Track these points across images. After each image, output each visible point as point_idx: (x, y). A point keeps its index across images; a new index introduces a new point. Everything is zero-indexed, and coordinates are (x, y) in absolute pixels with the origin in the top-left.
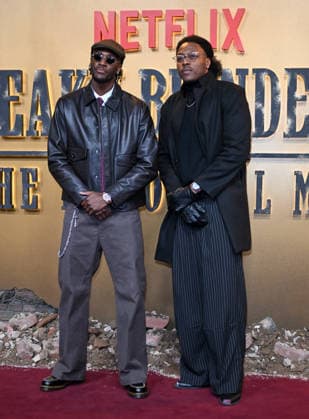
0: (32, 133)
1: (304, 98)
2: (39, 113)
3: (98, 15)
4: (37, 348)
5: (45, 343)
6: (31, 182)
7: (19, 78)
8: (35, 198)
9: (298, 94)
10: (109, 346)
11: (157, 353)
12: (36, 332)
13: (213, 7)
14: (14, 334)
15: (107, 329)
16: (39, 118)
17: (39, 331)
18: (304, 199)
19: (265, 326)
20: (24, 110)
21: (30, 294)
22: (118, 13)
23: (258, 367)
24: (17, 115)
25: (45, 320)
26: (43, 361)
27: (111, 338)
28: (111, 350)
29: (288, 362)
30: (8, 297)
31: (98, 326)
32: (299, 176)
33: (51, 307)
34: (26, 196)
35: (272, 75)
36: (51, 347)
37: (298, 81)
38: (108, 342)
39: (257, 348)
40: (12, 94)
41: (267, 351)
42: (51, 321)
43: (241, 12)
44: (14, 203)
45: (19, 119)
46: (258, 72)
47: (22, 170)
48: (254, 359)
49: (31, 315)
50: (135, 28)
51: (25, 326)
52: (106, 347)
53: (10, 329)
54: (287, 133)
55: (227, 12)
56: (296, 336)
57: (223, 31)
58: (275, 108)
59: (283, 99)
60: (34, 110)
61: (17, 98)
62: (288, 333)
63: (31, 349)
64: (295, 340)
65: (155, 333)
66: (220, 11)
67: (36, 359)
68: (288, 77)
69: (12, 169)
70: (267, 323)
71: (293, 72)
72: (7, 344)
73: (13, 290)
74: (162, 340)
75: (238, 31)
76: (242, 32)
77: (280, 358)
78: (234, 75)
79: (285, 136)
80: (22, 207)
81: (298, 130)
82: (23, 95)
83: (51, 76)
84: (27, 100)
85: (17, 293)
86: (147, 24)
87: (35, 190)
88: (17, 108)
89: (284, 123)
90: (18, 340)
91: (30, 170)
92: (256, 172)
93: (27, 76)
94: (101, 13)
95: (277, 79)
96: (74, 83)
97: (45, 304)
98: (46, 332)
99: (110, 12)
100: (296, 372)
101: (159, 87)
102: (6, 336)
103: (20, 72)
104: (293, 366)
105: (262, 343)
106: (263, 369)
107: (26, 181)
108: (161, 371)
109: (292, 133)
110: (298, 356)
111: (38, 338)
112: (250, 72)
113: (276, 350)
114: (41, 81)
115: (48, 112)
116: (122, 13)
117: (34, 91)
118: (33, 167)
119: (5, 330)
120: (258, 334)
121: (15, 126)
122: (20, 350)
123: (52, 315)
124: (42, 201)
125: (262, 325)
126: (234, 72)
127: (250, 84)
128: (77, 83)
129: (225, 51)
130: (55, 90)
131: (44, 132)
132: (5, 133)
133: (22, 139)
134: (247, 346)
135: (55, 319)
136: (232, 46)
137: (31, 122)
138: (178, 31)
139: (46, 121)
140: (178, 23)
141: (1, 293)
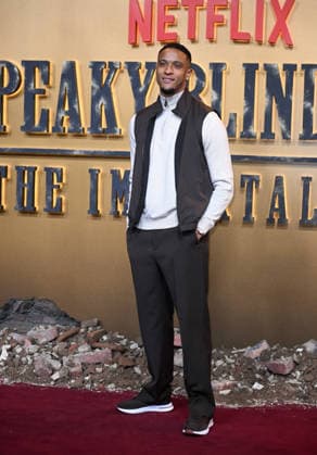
0: (59, 130)
2: (67, 108)
3: (134, 2)
4: (57, 365)
5: (65, 359)
6: (55, 183)
7: (46, 70)
8: (60, 200)
10: (135, 365)
12: (56, 347)
14: (32, 348)
15: (134, 346)
16: (67, 113)
17: (59, 346)
19: (308, 349)
20: (51, 105)
21: (51, 305)
22: (155, 1)
24: (43, 110)
25: (69, 333)
26: (62, 379)
27: (137, 356)
28: (137, 370)
30: (27, 307)
31: (124, 342)
33: (73, 319)
34: (50, 198)
36: (72, 365)
38: (134, 360)
40: (37, 87)
41: (310, 377)
42: (72, 335)
43: (291, 2)
44: (36, 205)
45: (45, 114)
46: (308, 68)
47: (46, 169)
48: (294, 385)
49: (51, 327)
50: (173, 18)
51: (44, 340)
52: (133, 367)
53: (28, 342)
55: (274, 2)
60: (61, 104)
61: (43, 92)
63: (50, 366)
67: (56, 376)
69: (36, 168)
70: (311, 346)
72: (24, 359)
73: (32, 299)
75: (287, 22)
76: (294, 25)
80: (45, 210)
82: (50, 87)
83: (81, 68)
84: (54, 94)
85: (38, 304)
86: (186, 13)
87: (59, 191)
88: (43, 101)
90: (36, 354)
91: (55, 170)
92: (303, 178)
93: (54, 67)
94: (137, 1)
96: (105, 75)
97: (66, 316)
98: (66, 348)
101: (198, 82)
102: (23, 350)
103: (47, 63)
105: (305, 368)
106: (305, 398)
107: (50, 182)
111: (58, 354)
112: (299, 67)
114: (69, 73)
115: (76, 107)
116: (160, 1)
117: (62, 83)
118: (58, 167)
119: (22, 344)
120: (300, 358)
121: (41, 121)
122: (38, 367)
123: (73, 328)
124: (67, 204)
125: (304, 348)
126: (281, 68)
127: (299, 81)
128: (108, 78)
129: (272, 44)
130: (85, 83)
131: (72, 128)
132: (29, 129)
133: (47, 135)
134: (287, 371)
135: (77, 333)
136: (279, 38)
137: (57, 117)
138: (220, 21)
139: (74, 116)
140: (220, 13)
141: (20, 302)
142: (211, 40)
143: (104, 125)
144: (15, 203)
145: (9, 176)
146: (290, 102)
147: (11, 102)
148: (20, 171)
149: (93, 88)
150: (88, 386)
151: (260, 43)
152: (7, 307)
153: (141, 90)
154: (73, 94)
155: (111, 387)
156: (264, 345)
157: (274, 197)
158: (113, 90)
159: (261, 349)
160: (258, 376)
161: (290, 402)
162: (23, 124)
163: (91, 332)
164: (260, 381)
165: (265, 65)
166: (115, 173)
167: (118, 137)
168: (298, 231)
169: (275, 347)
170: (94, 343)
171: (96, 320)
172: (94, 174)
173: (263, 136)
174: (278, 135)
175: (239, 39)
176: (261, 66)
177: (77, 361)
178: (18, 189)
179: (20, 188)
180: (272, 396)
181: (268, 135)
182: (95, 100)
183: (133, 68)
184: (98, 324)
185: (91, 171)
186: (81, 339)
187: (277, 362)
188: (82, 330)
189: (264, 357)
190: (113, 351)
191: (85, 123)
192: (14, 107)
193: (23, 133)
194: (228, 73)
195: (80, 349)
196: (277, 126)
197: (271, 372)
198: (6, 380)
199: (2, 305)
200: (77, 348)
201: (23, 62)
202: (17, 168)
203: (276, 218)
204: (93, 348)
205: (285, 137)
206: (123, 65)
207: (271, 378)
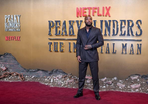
0: (62, 35)
1: (124, 27)
2: (64, 30)
3: (77, 8)
4: (62, 83)
5: (64, 82)
6: (62, 45)
8: (63, 49)
9: (123, 26)
11: (90, 85)
12: (62, 79)
13: (103, 6)
14: (57, 79)
16: (64, 31)
17: (63, 79)
18: (124, 50)
20: (61, 29)
21: (61, 71)
22: (82, 8)
23: (113, 89)
24: (59, 31)
25: (65, 76)
26: (64, 86)
29: (120, 87)
30: (56, 71)
31: (76, 78)
32: (123, 44)
33: (66, 73)
34: (61, 48)
35: (117, 22)
36: (66, 83)
37: (123, 23)
39: (113, 84)
41: (115, 85)
42: (66, 77)
43: (110, 7)
44: (58, 50)
45: (60, 31)
46: (113, 21)
47: (60, 43)
48: (112, 87)
49: (61, 75)
50: (86, 11)
51: (60, 78)
54: (120, 34)
55: (106, 7)
56: (122, 81)
57: (106, 12)
58: (117, 29)
59: (119, 27)
60: (63, 29)
61: (59, 27)
62: (120, 81)
63: (61, 83)
64: (122, 82)
65: (89, 80)
66: (105, 7)
67: (62, 85)
68: (121, 22)
69: (58, 43)
70: (115, 78)
71: (121, 21)
72: (56, 82)
73: (58, 69)
74: (91, 82)
76: (110, 12)
77: (118, 87)
78: (108, 22)
79: (120, 35)
80: (60, 51)
81: (123, 34)
83: (67, 22)
84: (61, 27)
86: (88, 10)
87: (63, 47)
88: (59, 29)
89: (119, 33)
90: (58, 81)
91: (62, 43)
92: (113, 44)
94: (78, 8)
95: (118, 23)
96: (72, 23)
97: (64, 73)
98: (65, 79)
99: (80, 8)
100: (122, 90)
102: (56, 80)
103: (60, 21)
104: (121, 89)
105: (114, 83)
106: (114, 89)
107: (61, 45)
108: (91, 89)
109: (121, 35)
110: (123, 86)
112: (112, 21)
113: (117, 85)
114: (65, 23)
115: (66, 30)
116: (83, 8)
117: (63, 25)
119: (55, 79)
120: (113, 81)
121: (59, 33)
122: (59, 83)
123: (66, 75)
124: (64, 50)
125: (114, 79)
126: (108, 21)
127: (112, 23)
128: (72, 24)
129: (106, 16)
130: (68, 25)
131: (65, 34)
132: (56, 35)
133: (60, 36)
134: (111, 84)
135: (67, 76)
136: (107, 15)
137: (62, 32)
138: (95, 12)
139: (66, 32)
140: (95, 10)
141: (55, 70)
142: (93, 16)
143: (72, 34)
144: (54, 50)
145: (52, 44)
146: (110, 28)
147: (53, 29)
148: (55, 43)
149: (69, 26)
150: (69, 87)
151: (103, 16)
152: (52, 71)
153: (79, 26)
154: (65, 27)
155: (74, 87)
156: (106, 78)
157: (107, 47)
158: (73, 26)
159: (105, 79)
160: (104, 85)
161: (111, 90)
162: (55, 33)
163: (70, 76)
164: (105, 86)
165: (105, 20)
166: (74, 43)
167: (74, 36)
168: (112, 55)
169: (108, 79)
170: (70, 78)
171: (70, 74)
172: (70, 43)
173: (104, 35)
174: (108, 35)
175: (99, 15)
176: (104, 21)
177: (67, 82)
178: (54, 47)
179: (55, 47)
180: (107, 89)
181: (105, 35)
182: (70, 28)
183: (77, 22)
184: (71, 74)
185: (69, 43)
186: (68, 77)
187: (108, 82)
188: (68, 76)
189: (106, 81)
190: (74, 80)
191: (68, 33)
192: (53, 30)
193: (55, 35)
194: (97, 22)
195: (67, 80)
196: (107, 33)
197: (107, 84)
198: (52, 86)
199: (51, 70)
200: (67, 79)
201: (55, 21)
202: (54, 42)
203: (108, 52)
204: (70, 79)
205: (109, 35)
206: (75, 21)
207: (107, 85)
